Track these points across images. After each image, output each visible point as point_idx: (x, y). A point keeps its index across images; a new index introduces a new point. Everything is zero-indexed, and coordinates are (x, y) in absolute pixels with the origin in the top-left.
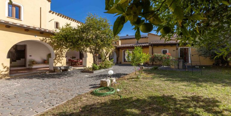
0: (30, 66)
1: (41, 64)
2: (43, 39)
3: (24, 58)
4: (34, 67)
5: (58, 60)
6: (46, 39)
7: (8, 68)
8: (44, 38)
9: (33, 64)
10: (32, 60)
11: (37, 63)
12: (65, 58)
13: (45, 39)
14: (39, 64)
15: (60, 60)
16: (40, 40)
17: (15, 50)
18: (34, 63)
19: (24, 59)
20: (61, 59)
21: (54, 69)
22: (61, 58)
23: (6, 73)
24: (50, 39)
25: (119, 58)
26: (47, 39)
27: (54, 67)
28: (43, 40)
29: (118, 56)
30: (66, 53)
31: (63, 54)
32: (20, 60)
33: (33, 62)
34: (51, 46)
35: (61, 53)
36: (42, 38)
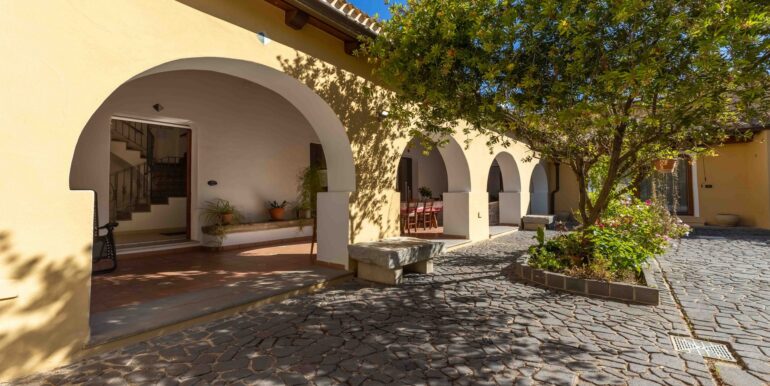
0: (210, 237)
1: (260, 226)
2: (297, 61)
3: (183, 195)
4: (233, 237)
5: (366, 204)
6: (311, 62)
7: (53, 277)
8: (304, 57)
9: (226, 224)
10: (221, 205)
11: (244, 221)
12: (397, 190)
13: (307, 67)
14: (250, 223)
15: (375, 204)
16: (281, 69)
17: (145, 160)
18: (229, 217)
19: (184, 200)
20: (378, 197)
21: (354, 262)
22: (376, 191)
23: (37, 320)
24: (330, 66)
25: (556, 195)
26: (318, 64)
27: (349, 247)
28: (296, 72)
29: (554, 188)
30: (397, 163)
31: (385, 170)
32: (165, 202)
33: (222, 217)
34: (337, 112)
35: (380, 163)
36: (290, 54)
